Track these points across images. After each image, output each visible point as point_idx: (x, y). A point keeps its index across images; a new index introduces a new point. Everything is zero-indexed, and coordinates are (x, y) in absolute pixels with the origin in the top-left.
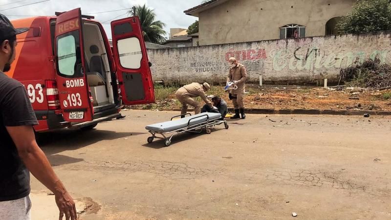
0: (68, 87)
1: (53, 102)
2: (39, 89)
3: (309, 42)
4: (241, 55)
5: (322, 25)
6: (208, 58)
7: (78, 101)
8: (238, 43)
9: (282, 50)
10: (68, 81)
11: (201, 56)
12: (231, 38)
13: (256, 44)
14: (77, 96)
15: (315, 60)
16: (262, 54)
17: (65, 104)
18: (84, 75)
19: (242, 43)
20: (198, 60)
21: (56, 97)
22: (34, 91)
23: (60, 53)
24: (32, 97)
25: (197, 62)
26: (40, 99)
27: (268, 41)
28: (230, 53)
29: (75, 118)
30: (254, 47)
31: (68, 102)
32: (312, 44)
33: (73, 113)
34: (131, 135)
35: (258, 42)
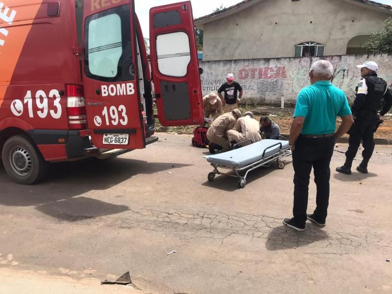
0: (103, 95)
1: (77, 117)
2: (55, 97)
3: (336, 61)
4: (257, 73)
5: (343, 44)
6: (218, 75)
7: (121, 117)
8: (254, 60)
9: (304, 69)
10: (106, 87)
11: (209, 72)
12: (240, 54)
13: (275, 61)
14: (120, 110)
15: (342, 83)
16: (281, 73)
17: (98, 121)
18: (135, 78)
19: (259, 60)
20: (206, 76)
21: (80, 111)
22: (46, 101)
23: (93, 43)
24: (42, 110)
25: (205, 79)
26: (56, 112)
27: (290, 58)
28: (244, 70)
29: (113, 143)
30: (272, 64)
31: (103, 118)
32: (341, 63)
33: (109, 136)
34: (173, 167)
35: (278, 59)
